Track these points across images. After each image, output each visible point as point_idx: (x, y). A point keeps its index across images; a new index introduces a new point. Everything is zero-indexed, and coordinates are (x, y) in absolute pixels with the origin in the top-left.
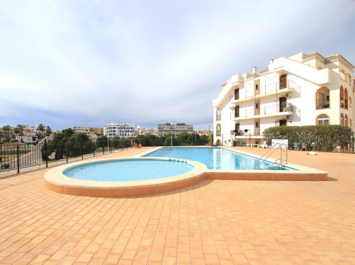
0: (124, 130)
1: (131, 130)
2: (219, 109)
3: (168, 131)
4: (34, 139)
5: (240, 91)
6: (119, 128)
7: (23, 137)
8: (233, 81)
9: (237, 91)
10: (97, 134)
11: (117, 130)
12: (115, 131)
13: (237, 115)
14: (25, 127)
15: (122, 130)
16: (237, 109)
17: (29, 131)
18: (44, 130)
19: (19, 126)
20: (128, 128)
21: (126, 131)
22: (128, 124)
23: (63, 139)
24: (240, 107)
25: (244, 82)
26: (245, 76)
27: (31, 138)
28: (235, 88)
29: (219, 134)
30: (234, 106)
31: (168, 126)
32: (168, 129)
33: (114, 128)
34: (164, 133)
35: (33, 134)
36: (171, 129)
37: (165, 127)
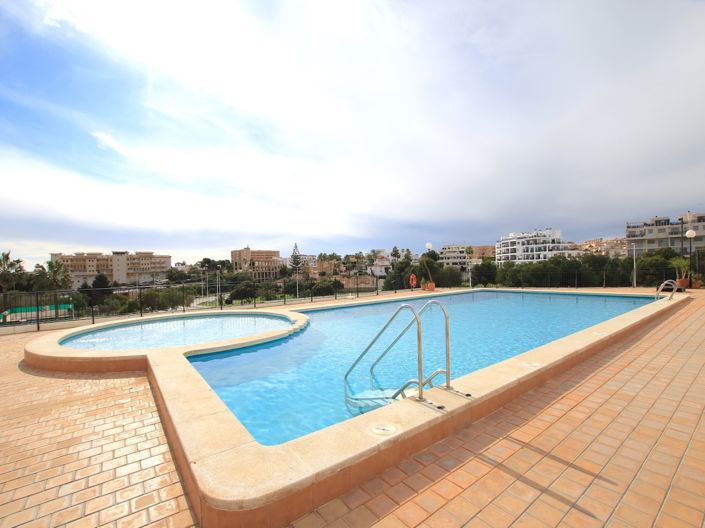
0: (534, 246)
1: (551, 245)
3: (661, 241)
4: (386, 272)
6: (523, 244)
7: (373, 268)
10: (482, 258)
11: (520, 248)
12: (514, 251)
14: (379, 252)
15: (530, 246)
17: (383, 258)
18: (399, 257)
19: (373, 251)
20: (544, 242)
21: (540, 250)
22: (544, 233)
27: (383, 269)
31: (661, 227)
32: (662, 235)
33: (513, 243)
34: (646, 247)
35: (387, 263)
36: (671, 234)
37: (651, 231)
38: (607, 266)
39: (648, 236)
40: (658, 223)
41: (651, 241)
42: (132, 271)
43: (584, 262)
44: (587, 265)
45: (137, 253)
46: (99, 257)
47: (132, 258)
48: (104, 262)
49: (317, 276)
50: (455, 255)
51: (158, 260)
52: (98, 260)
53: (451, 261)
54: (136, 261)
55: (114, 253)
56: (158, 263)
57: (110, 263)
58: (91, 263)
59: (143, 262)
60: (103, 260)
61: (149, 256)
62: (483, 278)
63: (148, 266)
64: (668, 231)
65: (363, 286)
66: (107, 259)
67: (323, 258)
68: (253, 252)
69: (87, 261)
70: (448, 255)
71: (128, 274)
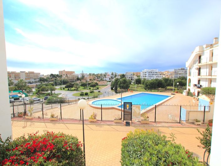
0: (151, 74)
1: (156, 74)
2: (190, 69)
4: (110, 79)
5: (202, 57)
7: (106, 78)
8: (197, 51)
9: (200, 57)
10: (137, 76)
11: (147, 74)
12: (146, 75)
13: (199, 74)
14: (107, 73)
16: (199, 69)
17: (108, 75)
18: (113, 75)
19: (105, 73)
20: (154, 73)
21: (152, 75)
22: (154, 70)
23: (118, 81)
24: (201, 68)
25: (204, 51)
26: (205, 46)
28: (199, 55)
29: (189, 85)
30: (198, 67)
31: (182, 70)
32: (182, 73)
33: (146, 73)
34: (179, 76)
35: (110, 77)
36: (185, 72)
37: (180, 71)
38: (169, 81)
39: (179, 73)
40: (182, 69)
41: (180, 74)
42: (27, 78)
43: (163, 80)
44: (164, 81)
45: (29, 72)
46: (15, 73)
47: (27, 73)
48: (17, 75)
49: (89, 81)
50: (130, 75)
51: (36, 74)
52: (15, 74)
53: (129, 77)
54: (28, 74)
55: (21, 72)
56: (36, 75)
57: (19, 75)
58: (12, 75)
59: (31, 75)
60: (17, 74)
61: (33, 73)
62: (138, 83)
63: (32, 76)
64: (184, 71)
65: (103, 84)
66: (18, 74)
67: (90, 74)
68: (66, 72)
69: (11, 74)
70: (128, 75)
71: (26, 79)
